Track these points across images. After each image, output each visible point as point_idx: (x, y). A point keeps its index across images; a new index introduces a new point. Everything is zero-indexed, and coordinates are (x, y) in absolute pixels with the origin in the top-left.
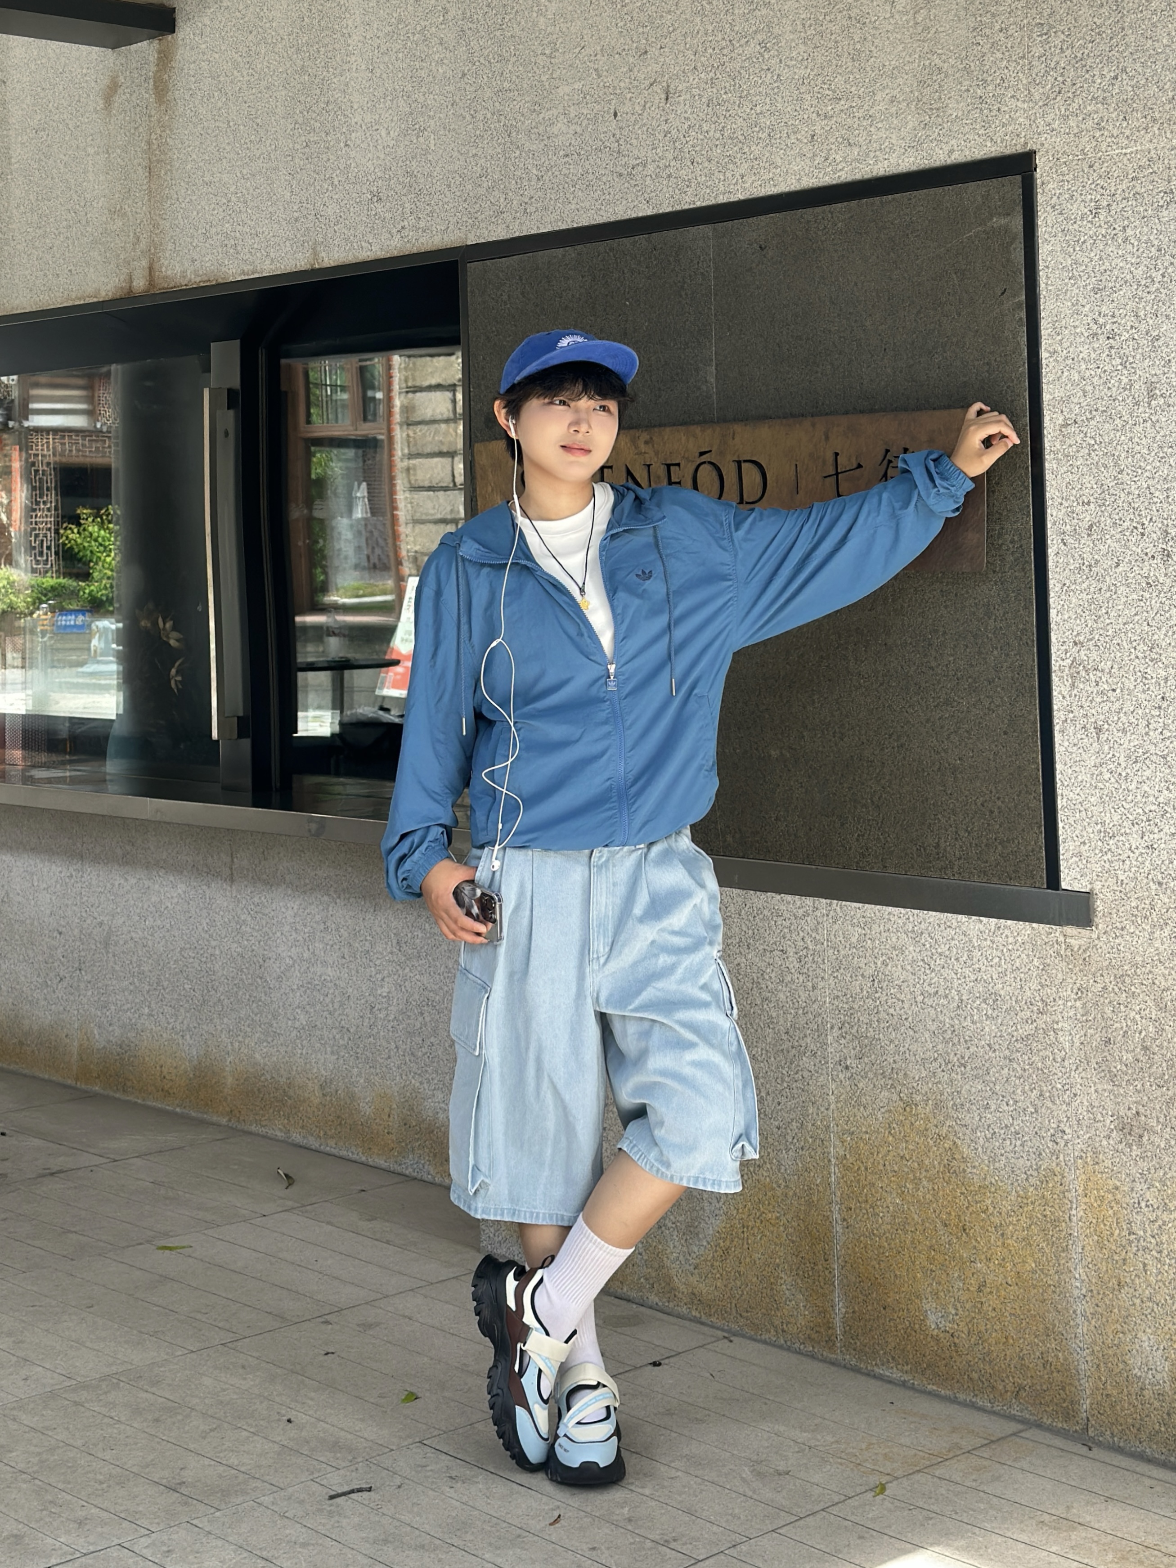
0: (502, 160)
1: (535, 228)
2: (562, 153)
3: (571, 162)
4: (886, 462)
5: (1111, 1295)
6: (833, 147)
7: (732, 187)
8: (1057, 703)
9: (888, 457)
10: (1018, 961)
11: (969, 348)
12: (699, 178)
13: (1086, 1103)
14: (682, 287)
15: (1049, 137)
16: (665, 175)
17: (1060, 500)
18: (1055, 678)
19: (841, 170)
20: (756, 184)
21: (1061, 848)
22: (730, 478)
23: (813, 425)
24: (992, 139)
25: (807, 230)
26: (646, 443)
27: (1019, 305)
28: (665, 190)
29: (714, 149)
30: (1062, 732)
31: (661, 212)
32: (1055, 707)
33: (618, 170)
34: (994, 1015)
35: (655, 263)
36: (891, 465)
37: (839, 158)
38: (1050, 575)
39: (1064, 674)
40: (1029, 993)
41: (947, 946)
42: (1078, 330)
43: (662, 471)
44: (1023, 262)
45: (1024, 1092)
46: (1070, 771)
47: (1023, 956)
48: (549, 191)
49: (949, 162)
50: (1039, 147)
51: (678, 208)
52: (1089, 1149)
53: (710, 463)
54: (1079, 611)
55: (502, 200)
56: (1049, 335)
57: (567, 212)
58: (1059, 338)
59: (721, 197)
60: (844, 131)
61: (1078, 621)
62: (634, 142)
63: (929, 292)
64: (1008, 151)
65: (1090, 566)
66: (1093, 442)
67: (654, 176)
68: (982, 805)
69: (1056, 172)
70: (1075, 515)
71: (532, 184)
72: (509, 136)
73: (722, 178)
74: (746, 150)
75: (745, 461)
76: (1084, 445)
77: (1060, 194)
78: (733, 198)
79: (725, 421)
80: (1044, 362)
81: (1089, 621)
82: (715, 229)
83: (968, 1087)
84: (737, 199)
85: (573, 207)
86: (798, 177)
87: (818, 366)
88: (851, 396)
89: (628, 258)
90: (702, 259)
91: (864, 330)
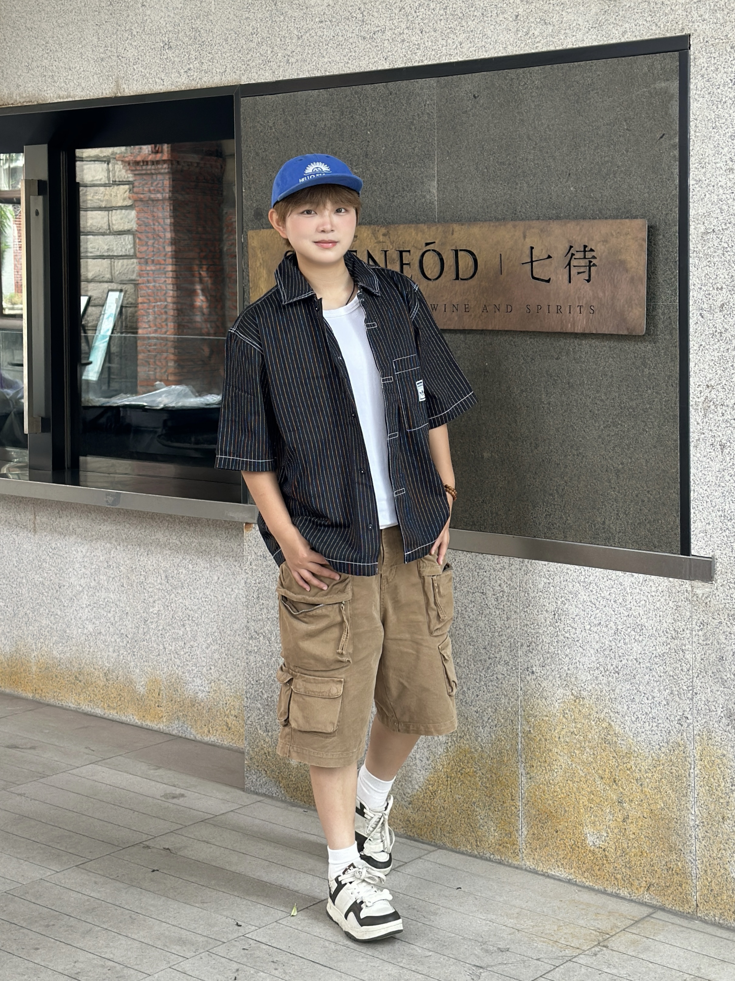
0: (270, 22)
1: (296, 74)
2: (317, 20)
3: (325, 27)
4: (570, 255)
5: (717, 826)
6: (533, 25)
7: (452, 51)
8: (693, 427)
9: (571, 252)
10: (658, 603)
11: (634, 176)
12: (427, 44)
13: (704, 699)
14: (412, 123)
15: (701, 25)
16: (399, 40)
17: (699, 286)
18: (692, 410)
19: (538, 42)
20: (471, 49)
21: (692, 527)
22: (449, 261)
23: (514, 226)
24: (656, 25)
25: (511, 85)
26: (384, 235)
27: (674, 146)
28: (399, 50)
29: (439, 22)
30: (696, 447)
31: (396, 67)
32: (691, 430)
33: (362, 34)
34: (640, 639)
35: (391, 104)
36: (574, 257)
37: (536, 33)
38: (691, 338)
39: (699, 407)
40: (665, 625)
41: (608, 592)
42: (718, 165)
43: (396, 255)
44: (678, 115)
45: (659, 691)
46: (700, 474)
47: (662, 600)
48: (307, 48)
49: (623, 40)
50: (693, 31)
51: (410, 65)
52: (705, 730)
53: (433, 250)
54: (712, 364)
55: (269, 52)
56: (696, 168)
57: (321, 64)
58: (704, 170)
59: (444, 58)
60: (541, 14)
61: (710, 371)
62: (376, 14)
63: (605, 134)
64: (668, 35)
65: (721, 333)
66: (726, 246)
67: (391, 41)
68: (637, 496)
69: (706, 50)
70: (710, 297)
71: (294, 41)
72: (275, 5)
73: (445, 44)
74: (464, 24)
75: (461, 250)
76: (720, 247)
77: (708, 67)
78: (453, 60)
79: (446, 222)
80: (691, 187)
81: (718, 371)
82: (438, 81)
83: (620, 687)
84: (456, 60)
85: (326, 60)
86: (504, 46)
87: (517, 184)
88: (542, 207)
89: (370, 100)
90: (428, 103)
91: (554, 159)
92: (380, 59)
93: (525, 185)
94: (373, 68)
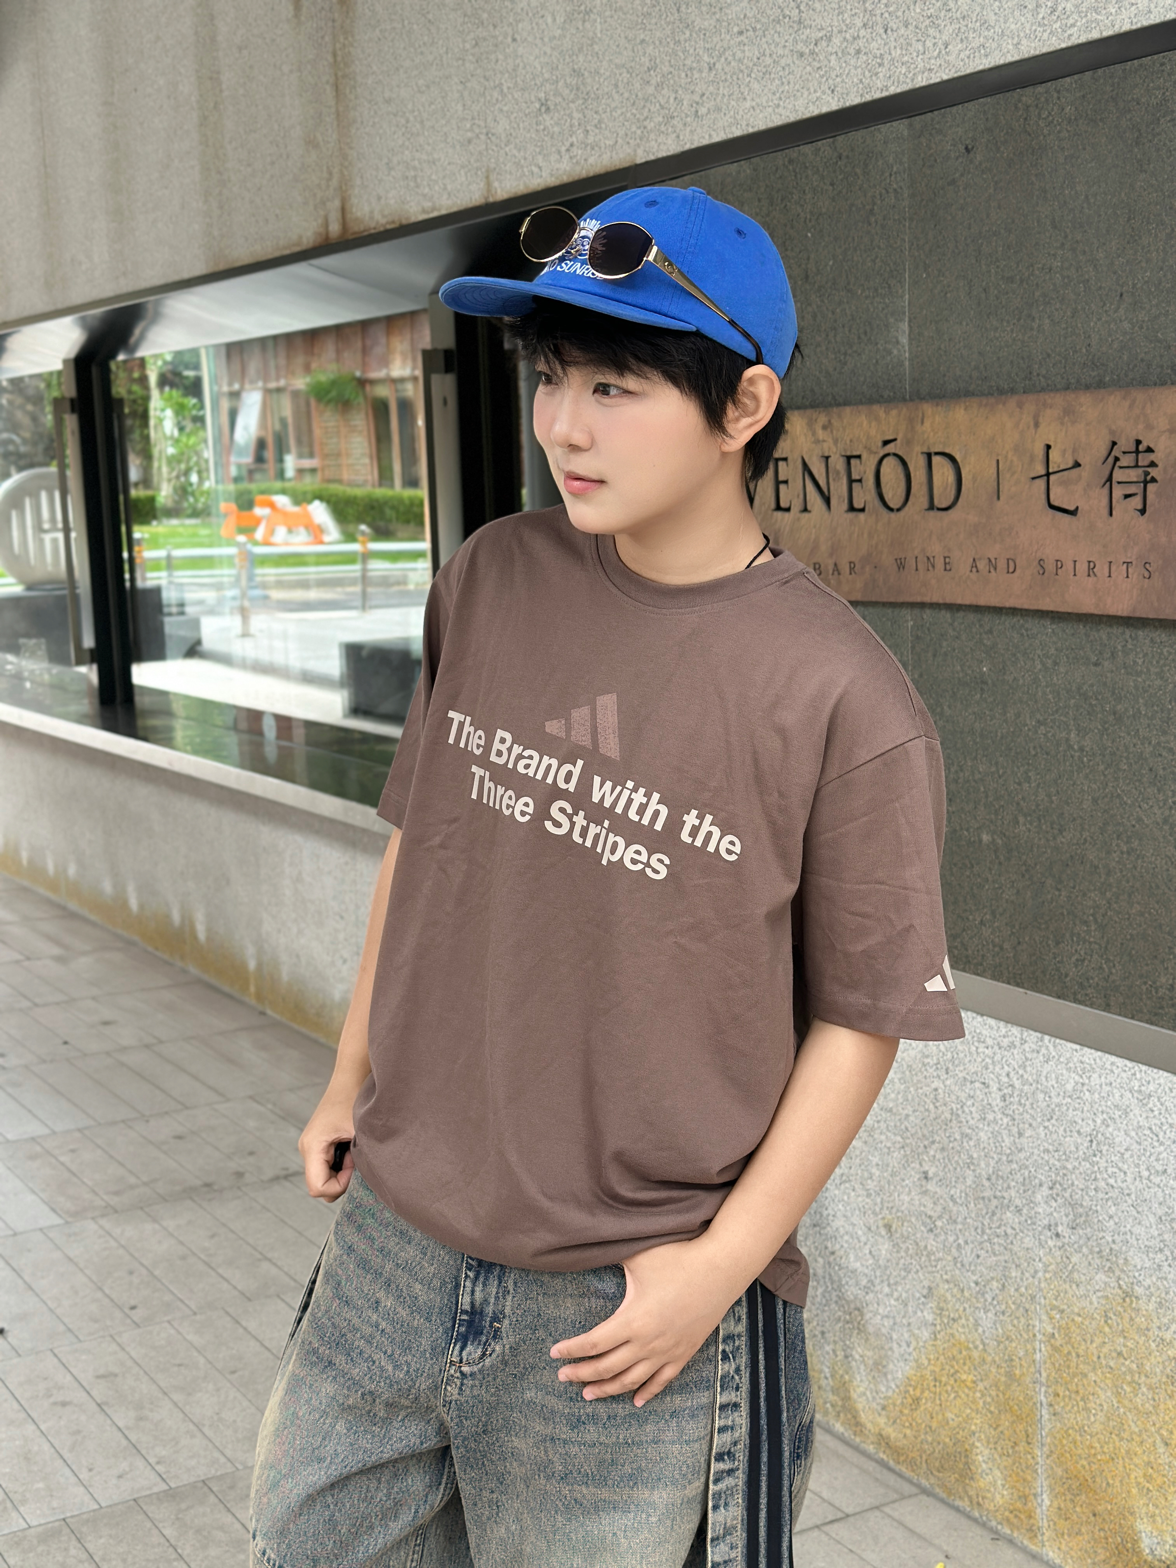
1: (707, 137)
2: (736, 29)
3: (746, 41)
4: (1111, 459)
7: (933, 61)
9: (1113, 454)
12: (893, 52)
14: (872, 211)
16: (852, 52)
20: (962, 55)
22: (919, 474)
23: (1020, 406)
25: (1025, 119)
26: (824, 427)
28: (853, 71)
29: (912, 7)
31: (848, 104)
33: (800, 47)
35: (840, 177)
36: (1118, 463)
43: (841, 466)
48: (721, 84)
51: (868, 98)
53: (894, 454)
55: (672, 100)
57: (741, 113)
59: (920, 78)
67: (840, 54)
71: (704, 75)
72: (678, 10)
73: (922, 50)
75: (937, 454)
79: (916, 398)
82: (911, 125)
84: (938, 80)
85: (748, 104)
86: (1015, 42)
87: (1033, 319)
88: (1074, 364)
89: (810, 172)
90: (895, 169)
91: (1095, 266)
92: (824, 93)
93: (1047, 321)
94: (814, 110)
